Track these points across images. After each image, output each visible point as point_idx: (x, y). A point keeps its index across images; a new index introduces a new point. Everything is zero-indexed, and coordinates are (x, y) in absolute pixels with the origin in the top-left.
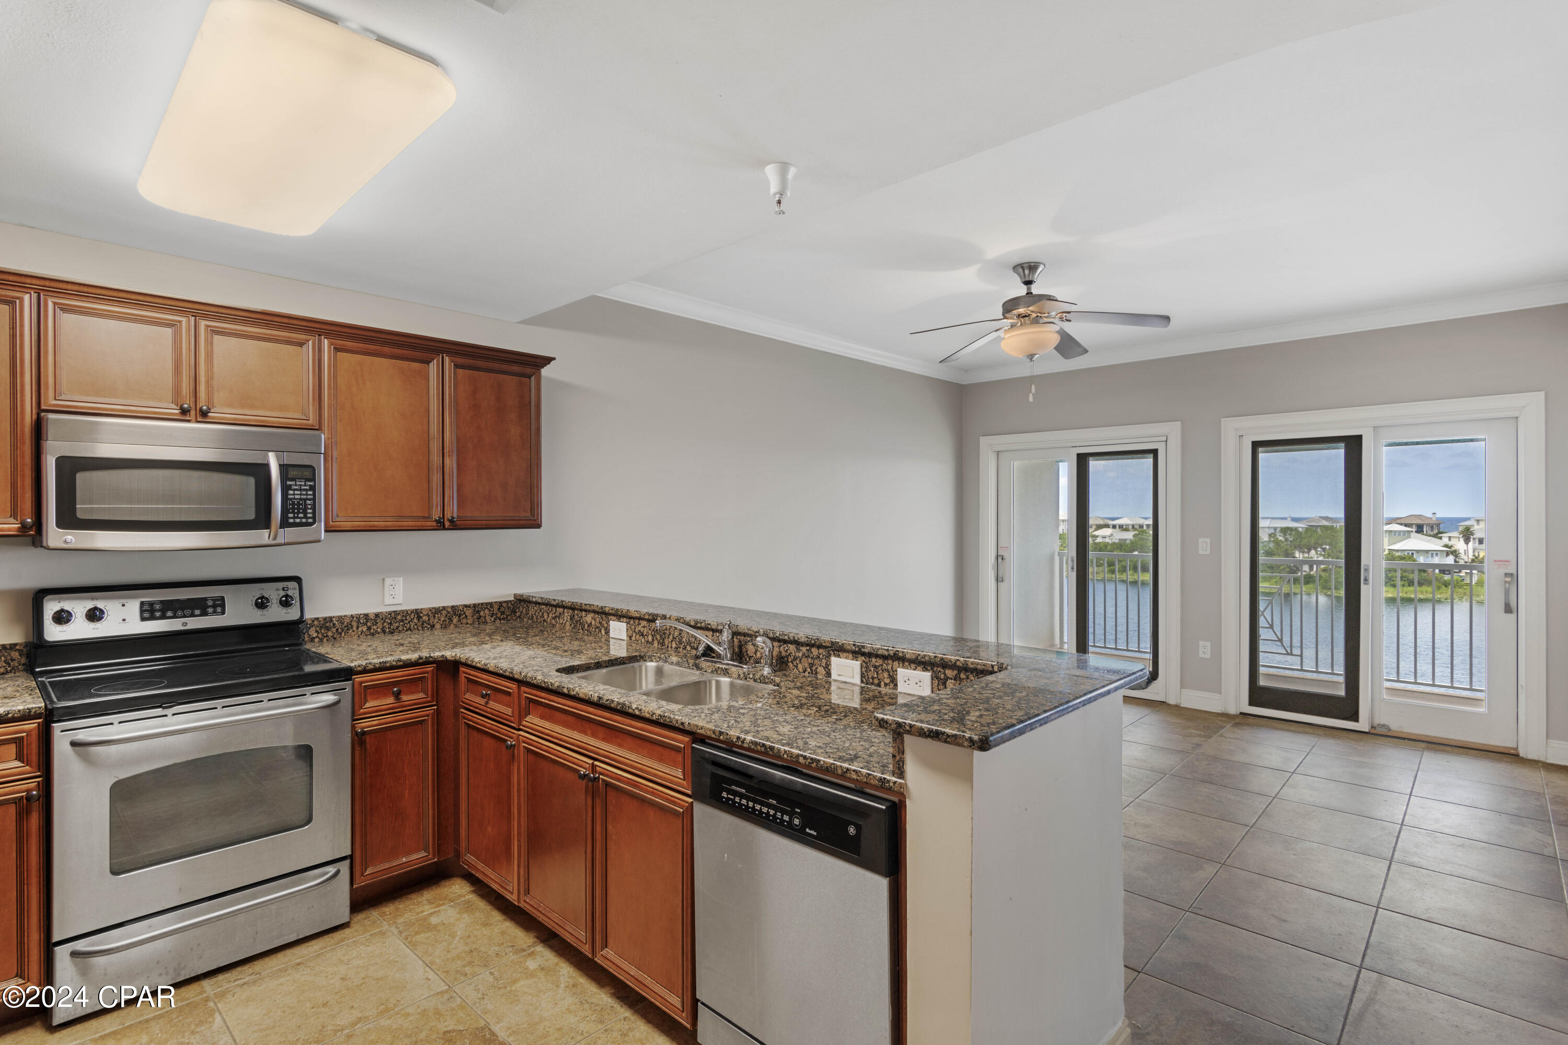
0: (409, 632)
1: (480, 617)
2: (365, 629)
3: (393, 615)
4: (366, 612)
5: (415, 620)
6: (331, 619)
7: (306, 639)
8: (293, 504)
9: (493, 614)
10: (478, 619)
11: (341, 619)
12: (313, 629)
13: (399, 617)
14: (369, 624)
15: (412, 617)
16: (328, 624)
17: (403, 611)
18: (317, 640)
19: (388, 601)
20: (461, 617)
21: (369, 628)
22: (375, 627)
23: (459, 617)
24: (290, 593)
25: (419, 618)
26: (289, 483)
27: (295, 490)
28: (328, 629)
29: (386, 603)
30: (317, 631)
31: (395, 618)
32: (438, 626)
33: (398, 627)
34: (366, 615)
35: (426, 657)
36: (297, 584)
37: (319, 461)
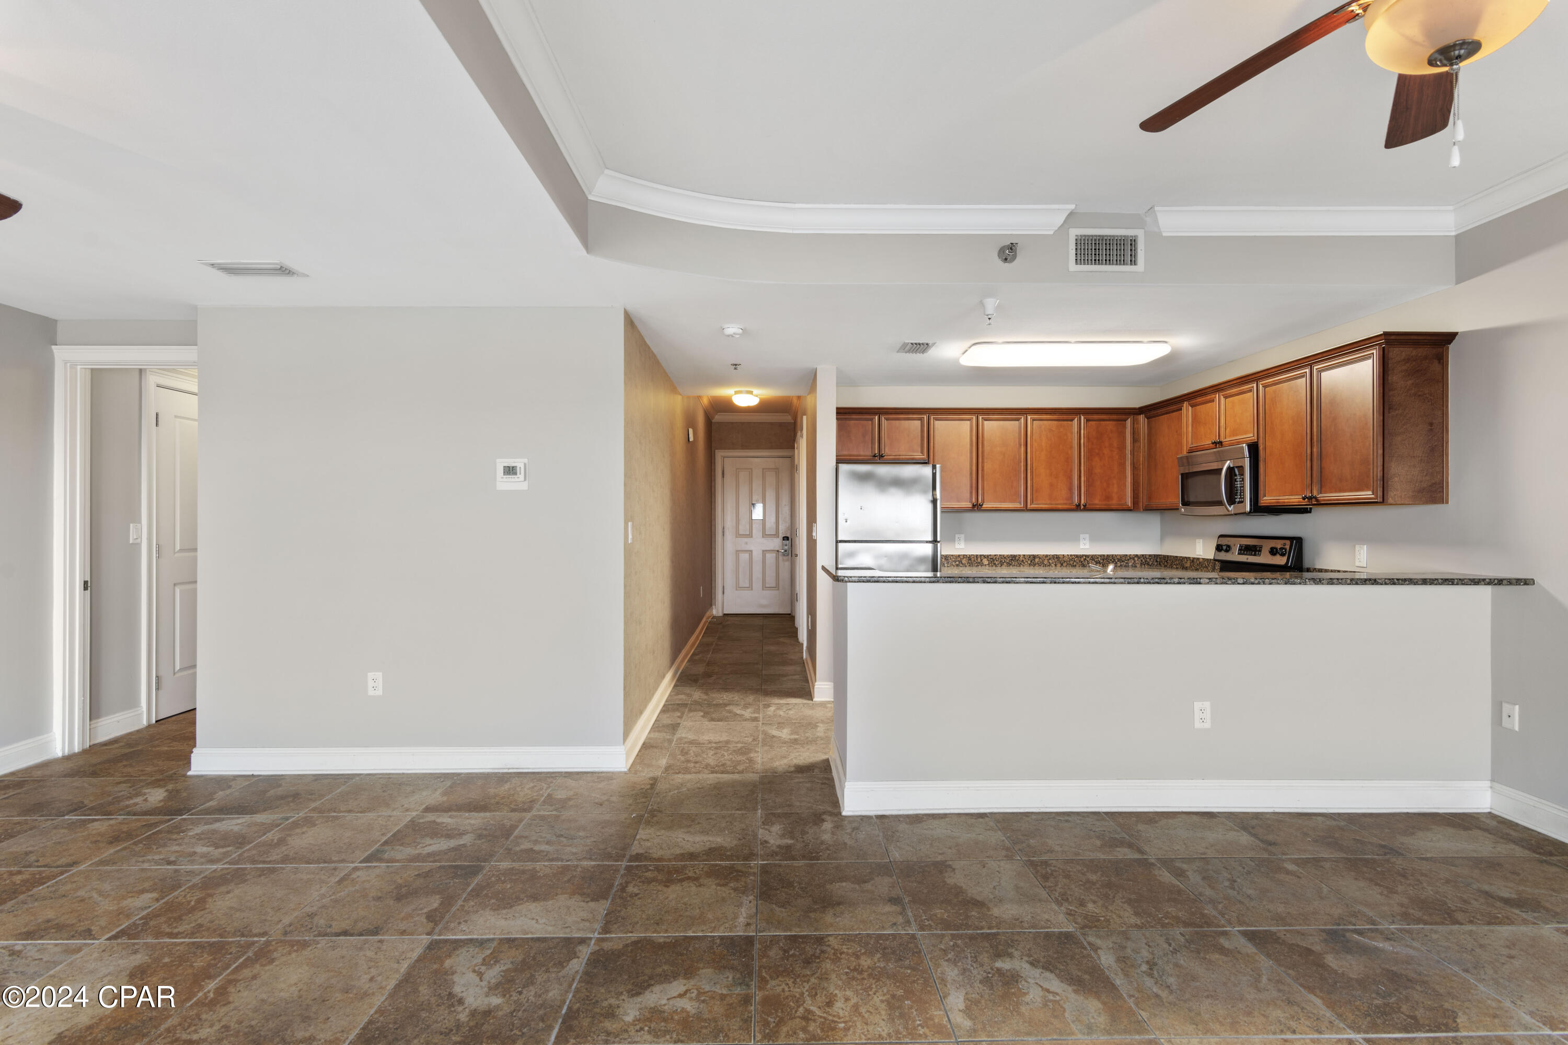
8: (1235, 491)
19: (1357, 563)
26: (1235, 477)
27: (1236, 481)
36: (1298, 542)
37: (1246, 463)
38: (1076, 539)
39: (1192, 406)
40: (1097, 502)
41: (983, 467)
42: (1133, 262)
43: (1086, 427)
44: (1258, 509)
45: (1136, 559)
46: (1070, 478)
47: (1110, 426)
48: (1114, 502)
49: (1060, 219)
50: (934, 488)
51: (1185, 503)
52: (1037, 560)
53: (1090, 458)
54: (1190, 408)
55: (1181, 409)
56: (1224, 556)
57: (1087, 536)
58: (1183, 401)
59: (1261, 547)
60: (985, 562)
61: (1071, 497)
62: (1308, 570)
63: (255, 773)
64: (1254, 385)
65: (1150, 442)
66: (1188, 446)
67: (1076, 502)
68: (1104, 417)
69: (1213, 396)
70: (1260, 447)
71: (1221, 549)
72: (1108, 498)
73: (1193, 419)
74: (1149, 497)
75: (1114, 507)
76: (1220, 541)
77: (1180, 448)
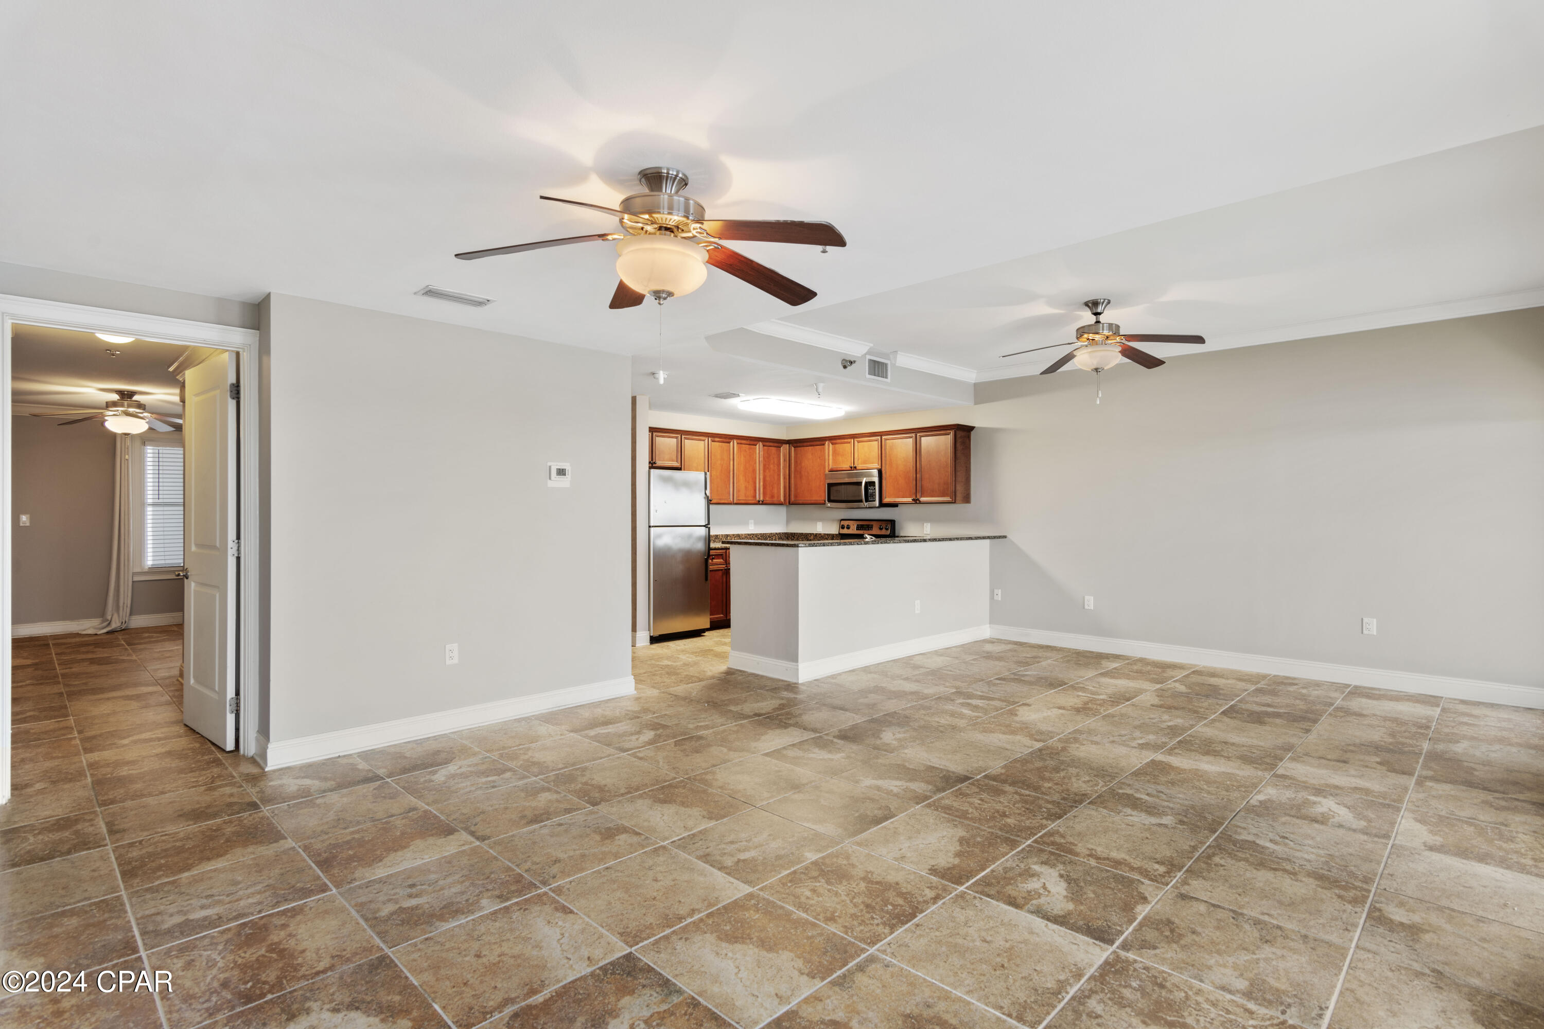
8: (870, 495)
24: (888, 526)
26: (869, 488)
27: (871, 490)
36: (892, 522)
37: (876, 480)
38: (746, 524)
39: (832, 444)
40: (768, 499)
42: (886, 377)
43: (764, 450)
44: (882, 505)
46: (755, 483)
47: (773, 450)
48: (775, 500)
49: (865, 351)
50: (706, 488)
51: (830, 501)
53: (764, 471)
54: (830, 445)
55: (824, 445)
56: (845, 531)
57: (753, 521)
58: (825, 440)
59: (872, 526)
61: (755, 496)
62: (898, 537)
63: (341, 754)
64: (879, 438)
65: (796, 462)
66: (830, 467)
67: (758, 499)
68: (771, 444)
69: (849, 440)
70: (883, 472)
71: (843, 527)
72: (772, 497)
73: (834, 451)
74: (796, 496)
75: (776, 502)
76: (843, 523)
77: (824, 468)
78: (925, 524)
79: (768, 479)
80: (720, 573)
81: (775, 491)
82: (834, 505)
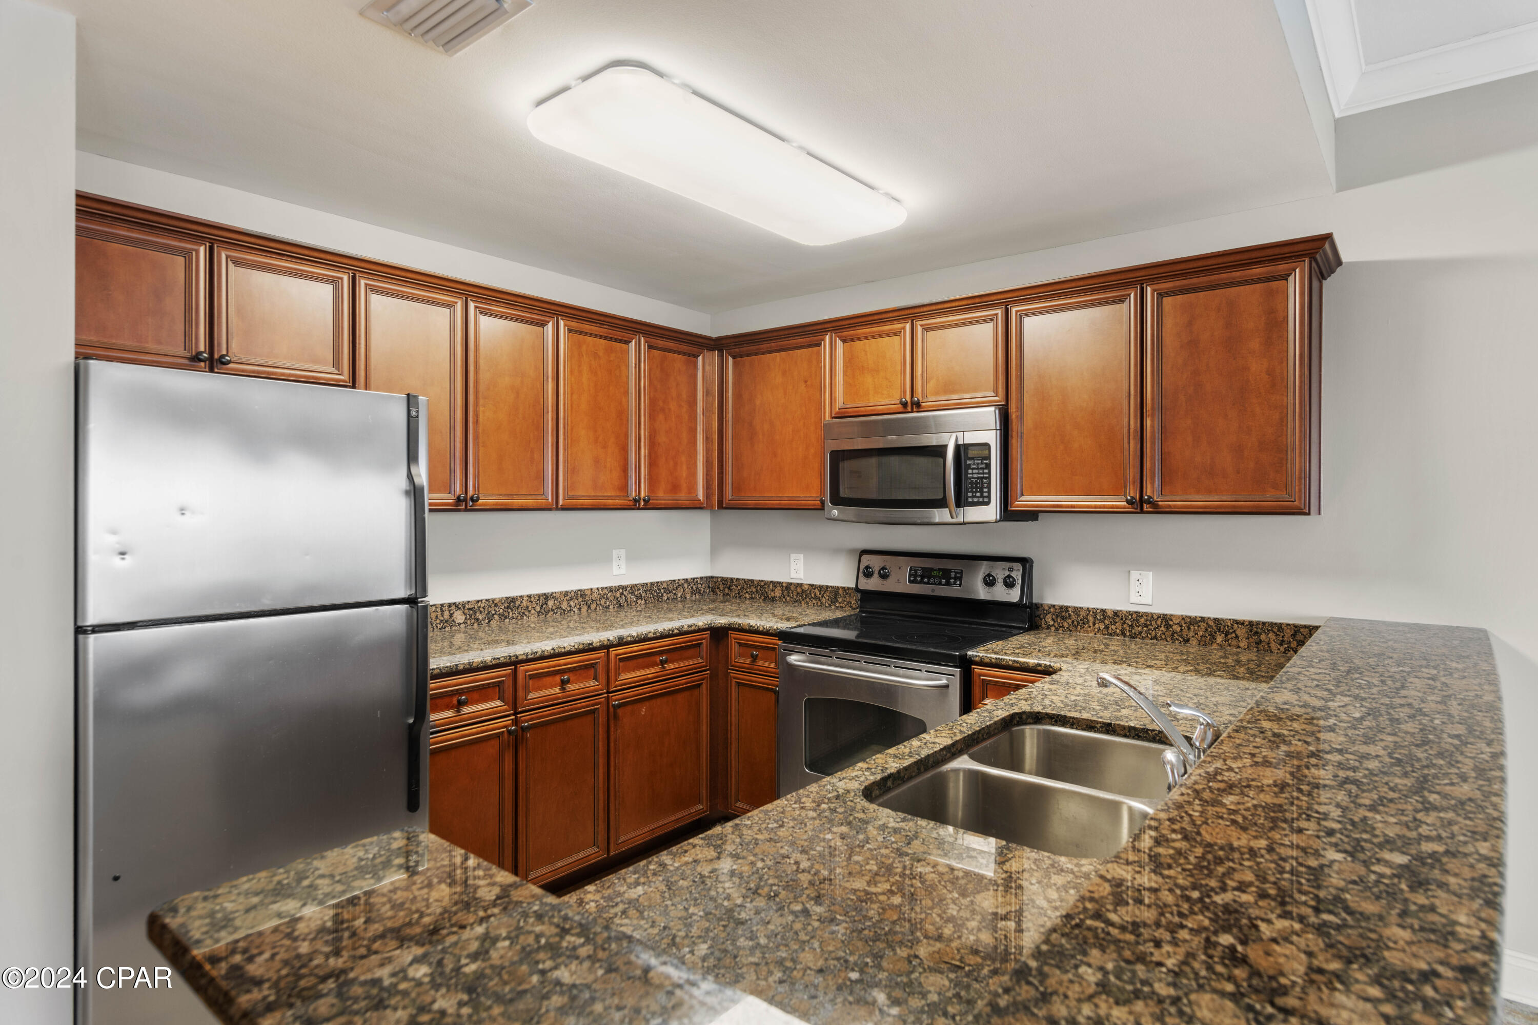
0: (1154, 641)
1: (1261, 641)
2: (1102, 627)
3: (1134, 616)
4: (1104, 607)
5: (1163, 628)
6: (1067, 608)
7: (1043, 625)
8: (972, 483)
9: (1283, 641)
10: (1256, 643)
11: (1077, 610)
12: (1049, 616)
13: (1142, 620)
14: (1107, 622)
15: (1159, 622)
16: (1063, 614)
17: (1147, 614)
18: (1053, 628)
19: (1134, 598)
20: (1229, 636)
21: (1107, 627)
22: (1113, 627)
23: (1226, 635)
24: (1013, 574)
25: (1168, 626)
26: (969, 462)
27: (973, 469)
28: (1064, 619)
29: (1132, 601)
30: (1053, 619)
31: (1138, 621)
32: (1194, 642)
33: (1140, 633)
34: (1104, 611)
35: (1046, 666)
37: (991, 437)
38: (606, 559)
39: (844, 341)
40: (661, 494)
41: (476, 416)
43: (650, 359)
44: (1010, 514)
45: (686, 586)
46: (624, 449)
47: (678, 361)
48: (683, 495)
51: (837, 500)
52: (551, 603)
53: (652, 417)
54: (839, 343)
55: (819, 345)
57: (623, 552)
58: (824, 331)
59: (963, 573)
60: (459, 617)
61: (624, 488)
64: (999, 312)
65: (738, 396)
66: (838, 406)
67: (633, 494)
68: (670, 344)
69: (898, 326)
70: (1013, 414)
71: (868, 574)
72: (675, 488)
73: (850, 362)
74: (738, 488)
75: (683, 503)
76: (866, 560)
77: (820, 408)
78: (1135, 575)
79: (662, 439)
80: (492, 749)
81: (683, 472)
82: (851, 511)
